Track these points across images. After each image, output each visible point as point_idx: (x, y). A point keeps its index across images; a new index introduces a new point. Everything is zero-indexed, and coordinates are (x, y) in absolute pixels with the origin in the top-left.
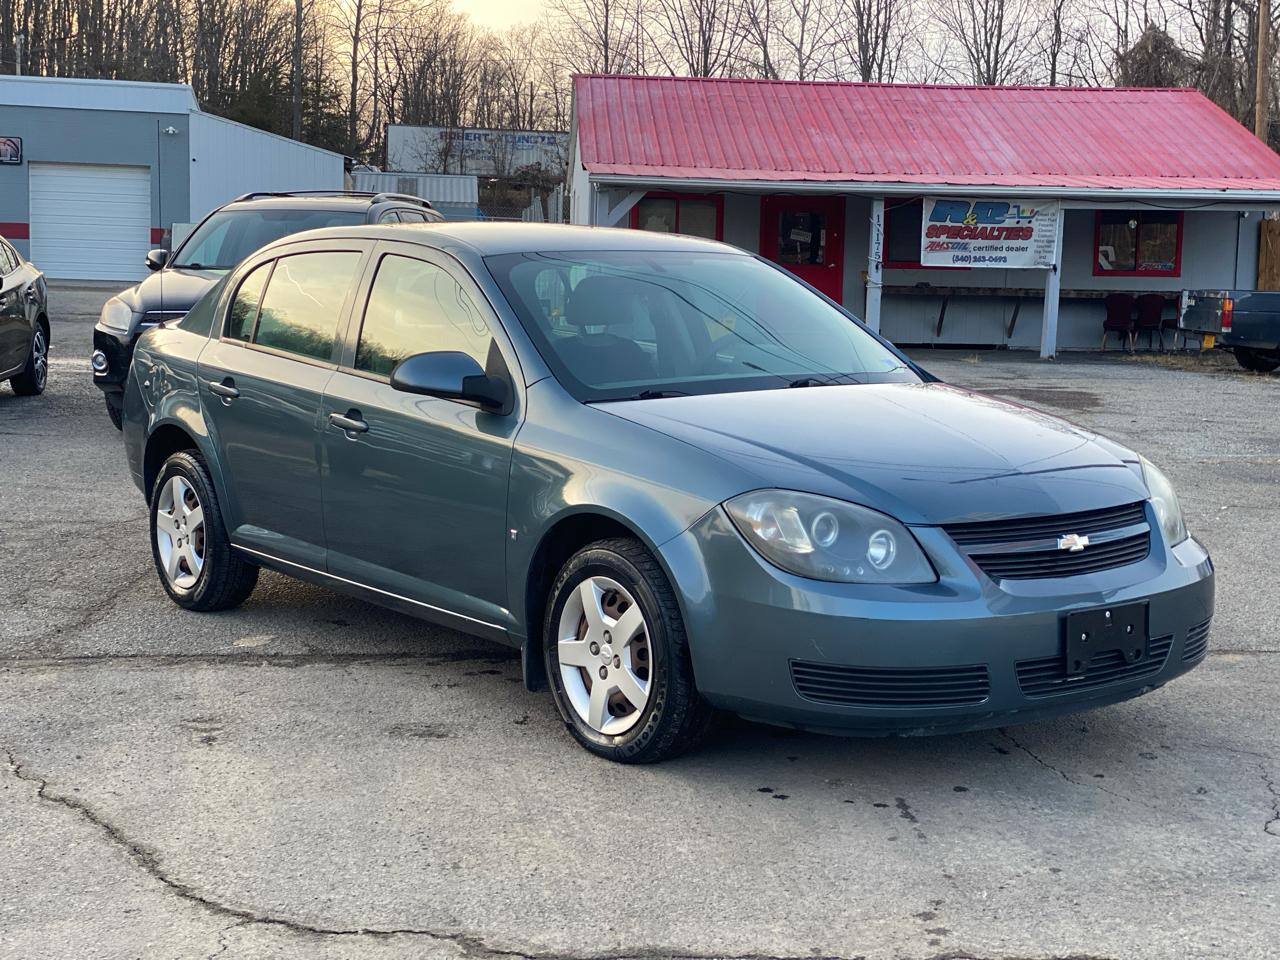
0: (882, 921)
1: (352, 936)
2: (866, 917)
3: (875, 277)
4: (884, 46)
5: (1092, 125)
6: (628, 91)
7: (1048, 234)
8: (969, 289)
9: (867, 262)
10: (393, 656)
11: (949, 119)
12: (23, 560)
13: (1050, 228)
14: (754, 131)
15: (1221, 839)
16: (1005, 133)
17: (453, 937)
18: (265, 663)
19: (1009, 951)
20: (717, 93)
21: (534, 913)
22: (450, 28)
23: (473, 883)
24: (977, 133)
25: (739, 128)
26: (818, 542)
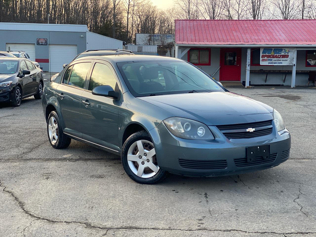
0: (189, 221)
1: (61, 223)
2: (185, 220)
3: (248, 68)
4: (259, 10)
5: (306, 29)
6: (188, 23)
7: (293, 56)
8: (273, 71)
9: (246, 64)
10: (99, 159)
11: (269, 28)
12: (22, 137)
13: (293, 55)
14: (219, 32)
15: (281, 203)
16: (283, 31)
17: (85, 223)
18: (68, 161)
19: (216, 228)
20: (210, 23)
21: (106, 218)
22: (152, 9)
23: (95, 211)
24: (276, 31)
25: (215, 32)
26: (186, 130)
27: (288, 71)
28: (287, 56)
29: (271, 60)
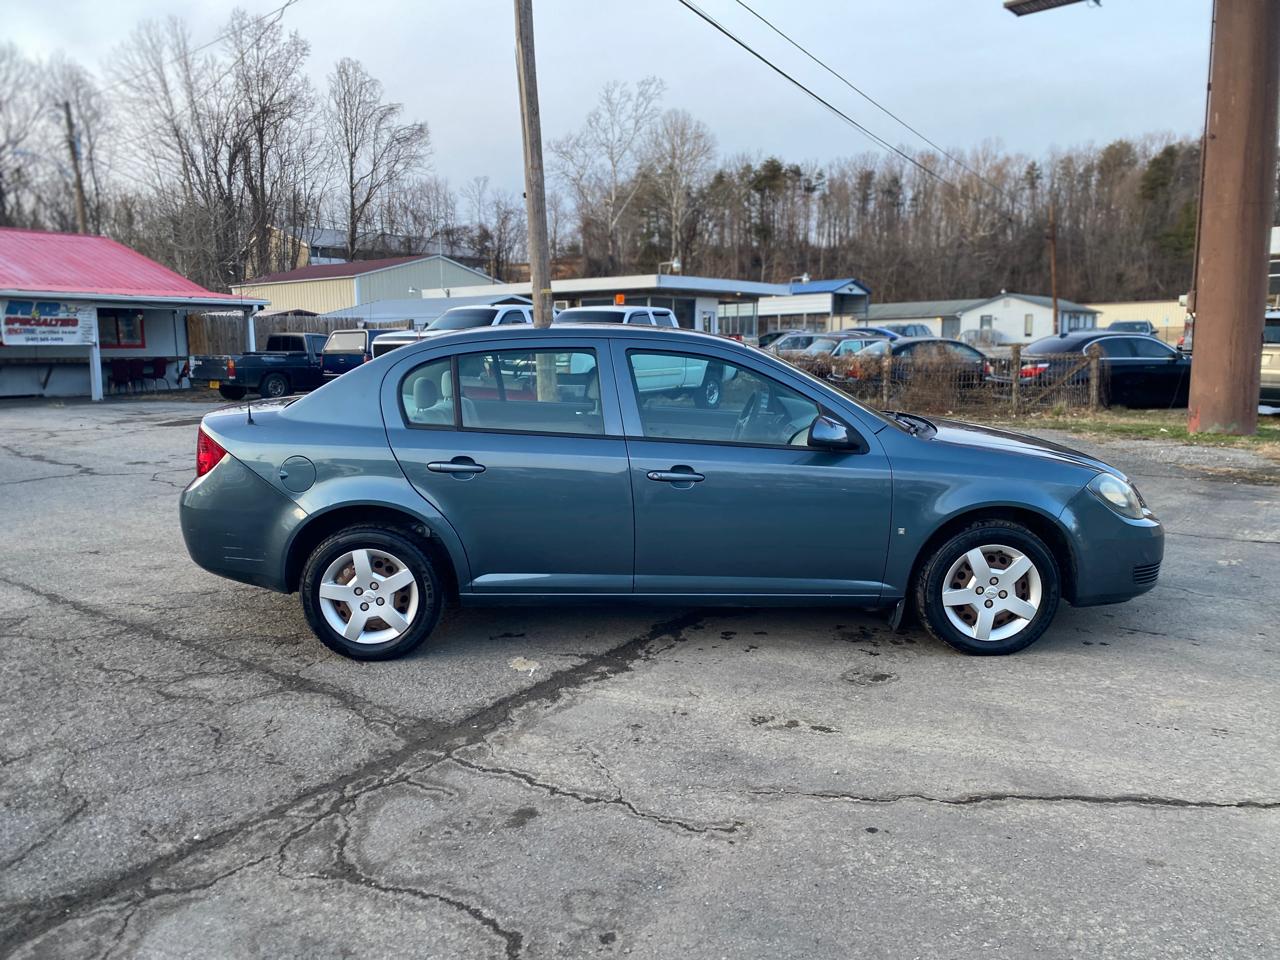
7: (89, 321)
27: (58, 359)
28: (74, 323)
29: (33, 332)
